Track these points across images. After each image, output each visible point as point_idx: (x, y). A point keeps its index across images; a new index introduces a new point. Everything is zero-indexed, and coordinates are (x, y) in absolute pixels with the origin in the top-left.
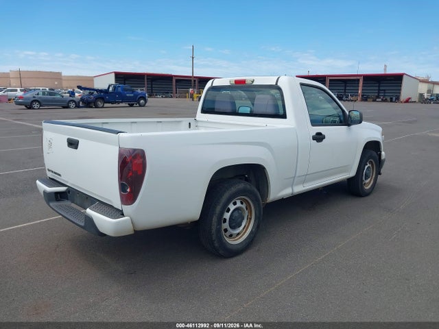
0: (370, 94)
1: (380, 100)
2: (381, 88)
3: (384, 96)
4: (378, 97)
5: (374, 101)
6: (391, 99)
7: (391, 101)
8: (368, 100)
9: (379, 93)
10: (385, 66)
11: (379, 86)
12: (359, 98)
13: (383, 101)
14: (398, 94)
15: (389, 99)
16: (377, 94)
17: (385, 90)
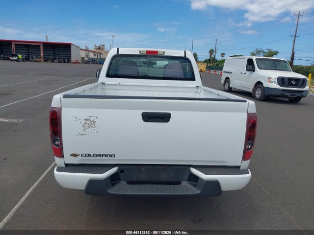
0: (49, 57)
1: (57, 61)
2: (56, 53)
3: (59, 58)
4: (55, 59)
5: (53, 62)
6: (64, 61)
7: (65, 62)
8: (48, 61)
9: (55, 56)
10: (46, 36)
11: (54, 51)
12: (42, 59)
13: (59, 62)
14: (69, 58)
15: (62, 60)
16: (53, 57)
17: (59, 54)
